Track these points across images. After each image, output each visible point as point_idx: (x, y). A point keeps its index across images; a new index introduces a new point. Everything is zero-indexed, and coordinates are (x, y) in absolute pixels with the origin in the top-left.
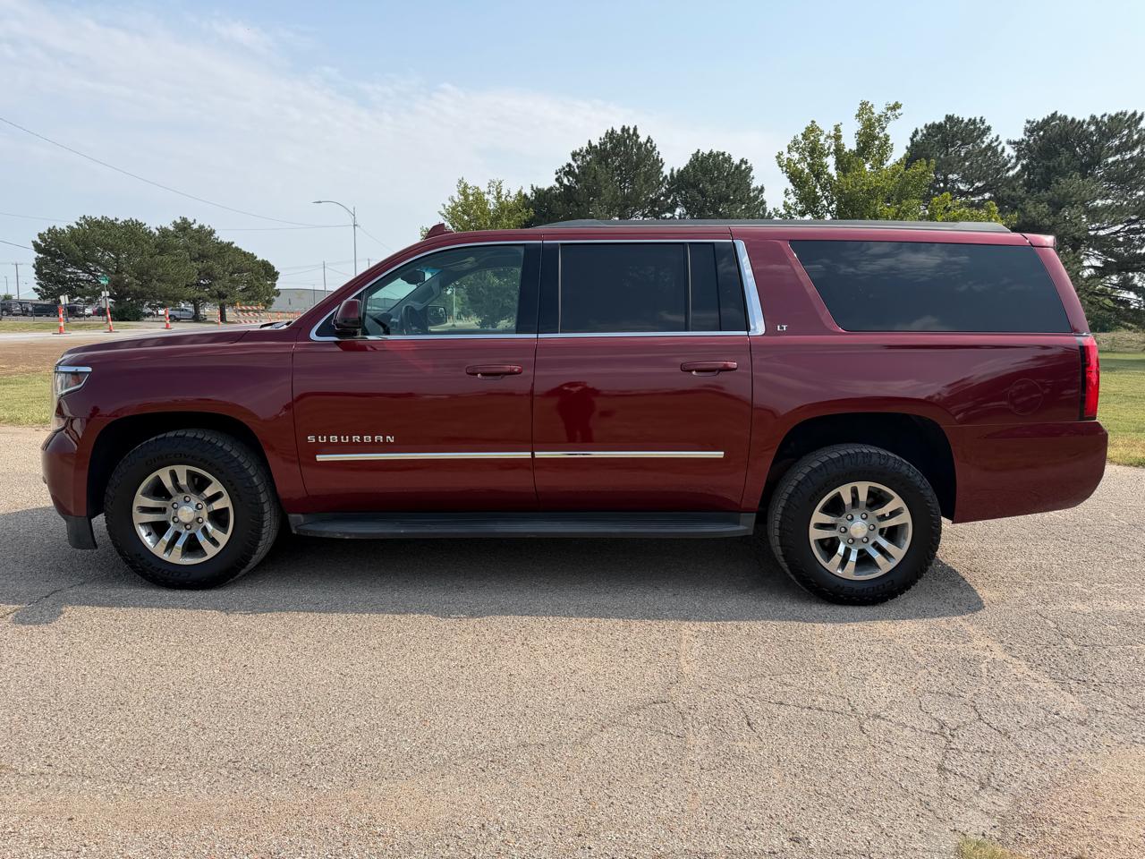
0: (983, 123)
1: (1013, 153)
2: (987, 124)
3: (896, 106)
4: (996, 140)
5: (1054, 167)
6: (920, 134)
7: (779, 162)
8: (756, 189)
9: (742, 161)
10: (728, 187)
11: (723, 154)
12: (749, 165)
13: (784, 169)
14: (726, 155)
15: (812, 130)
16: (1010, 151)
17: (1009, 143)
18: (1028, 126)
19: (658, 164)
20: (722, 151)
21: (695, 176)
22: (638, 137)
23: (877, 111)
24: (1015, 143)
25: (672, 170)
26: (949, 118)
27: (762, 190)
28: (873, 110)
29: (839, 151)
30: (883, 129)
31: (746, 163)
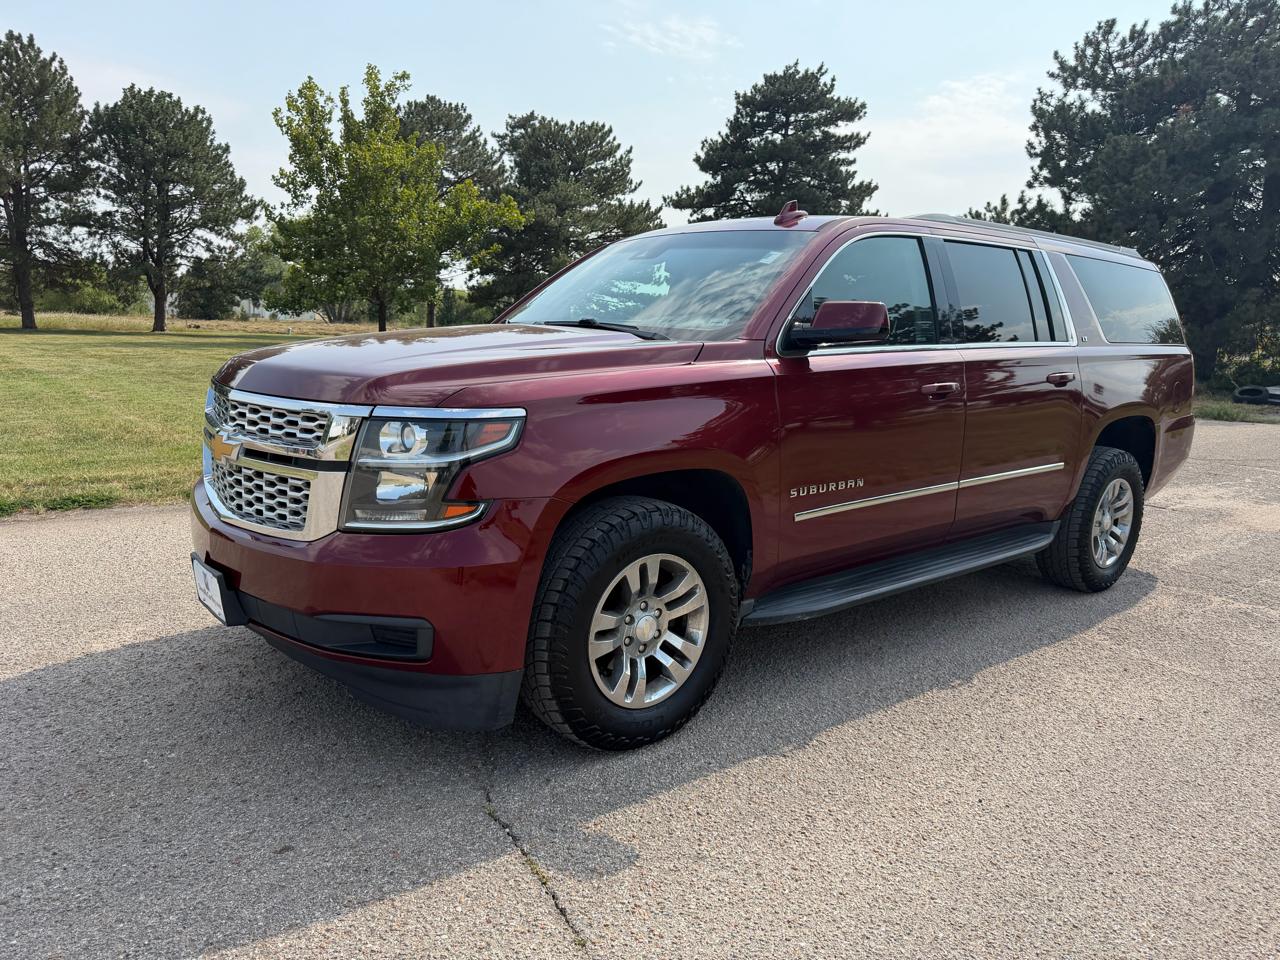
0: (465, 110)
1: (497, 147)
2: (468, 111)
3: (404, 76)
4: (478, 131)
5: (548, 168)
6: (403, 111)
7: (277, 121)
8: (219, 146)
9: (197, 109)
10: (186, 139)
11: (170, 96)
12: (207, 115)
13: (284, 129)
14: (175, 98)
15: (309, 89)
16: (493, 144)
17: (494, 135)
18: (510, 121)
19: (71, 94)
20: (168, 92)
21: (136, 119)
22: (39, 51)
23: (385, 79)
24: (499, 136)
25: (97, 105)
26: (431, 99)
27: (227, 149)
28: (379, 76)
29: (347, 118)
30: (393, 100)
31: (203, 112)
